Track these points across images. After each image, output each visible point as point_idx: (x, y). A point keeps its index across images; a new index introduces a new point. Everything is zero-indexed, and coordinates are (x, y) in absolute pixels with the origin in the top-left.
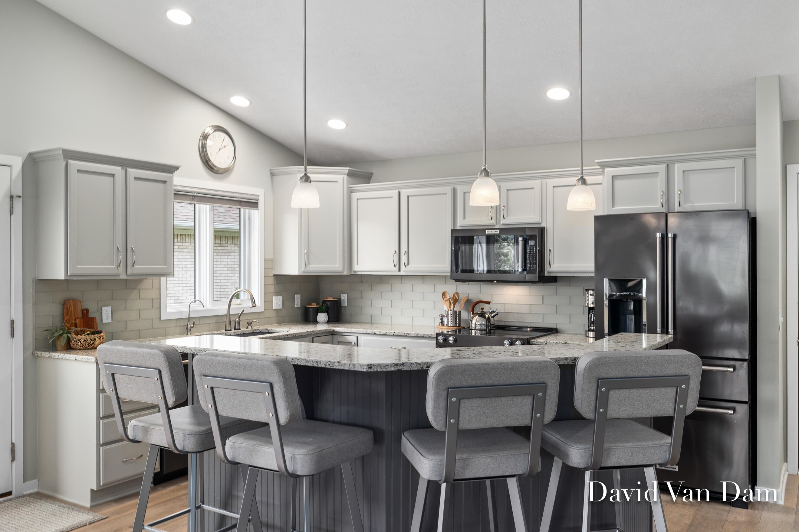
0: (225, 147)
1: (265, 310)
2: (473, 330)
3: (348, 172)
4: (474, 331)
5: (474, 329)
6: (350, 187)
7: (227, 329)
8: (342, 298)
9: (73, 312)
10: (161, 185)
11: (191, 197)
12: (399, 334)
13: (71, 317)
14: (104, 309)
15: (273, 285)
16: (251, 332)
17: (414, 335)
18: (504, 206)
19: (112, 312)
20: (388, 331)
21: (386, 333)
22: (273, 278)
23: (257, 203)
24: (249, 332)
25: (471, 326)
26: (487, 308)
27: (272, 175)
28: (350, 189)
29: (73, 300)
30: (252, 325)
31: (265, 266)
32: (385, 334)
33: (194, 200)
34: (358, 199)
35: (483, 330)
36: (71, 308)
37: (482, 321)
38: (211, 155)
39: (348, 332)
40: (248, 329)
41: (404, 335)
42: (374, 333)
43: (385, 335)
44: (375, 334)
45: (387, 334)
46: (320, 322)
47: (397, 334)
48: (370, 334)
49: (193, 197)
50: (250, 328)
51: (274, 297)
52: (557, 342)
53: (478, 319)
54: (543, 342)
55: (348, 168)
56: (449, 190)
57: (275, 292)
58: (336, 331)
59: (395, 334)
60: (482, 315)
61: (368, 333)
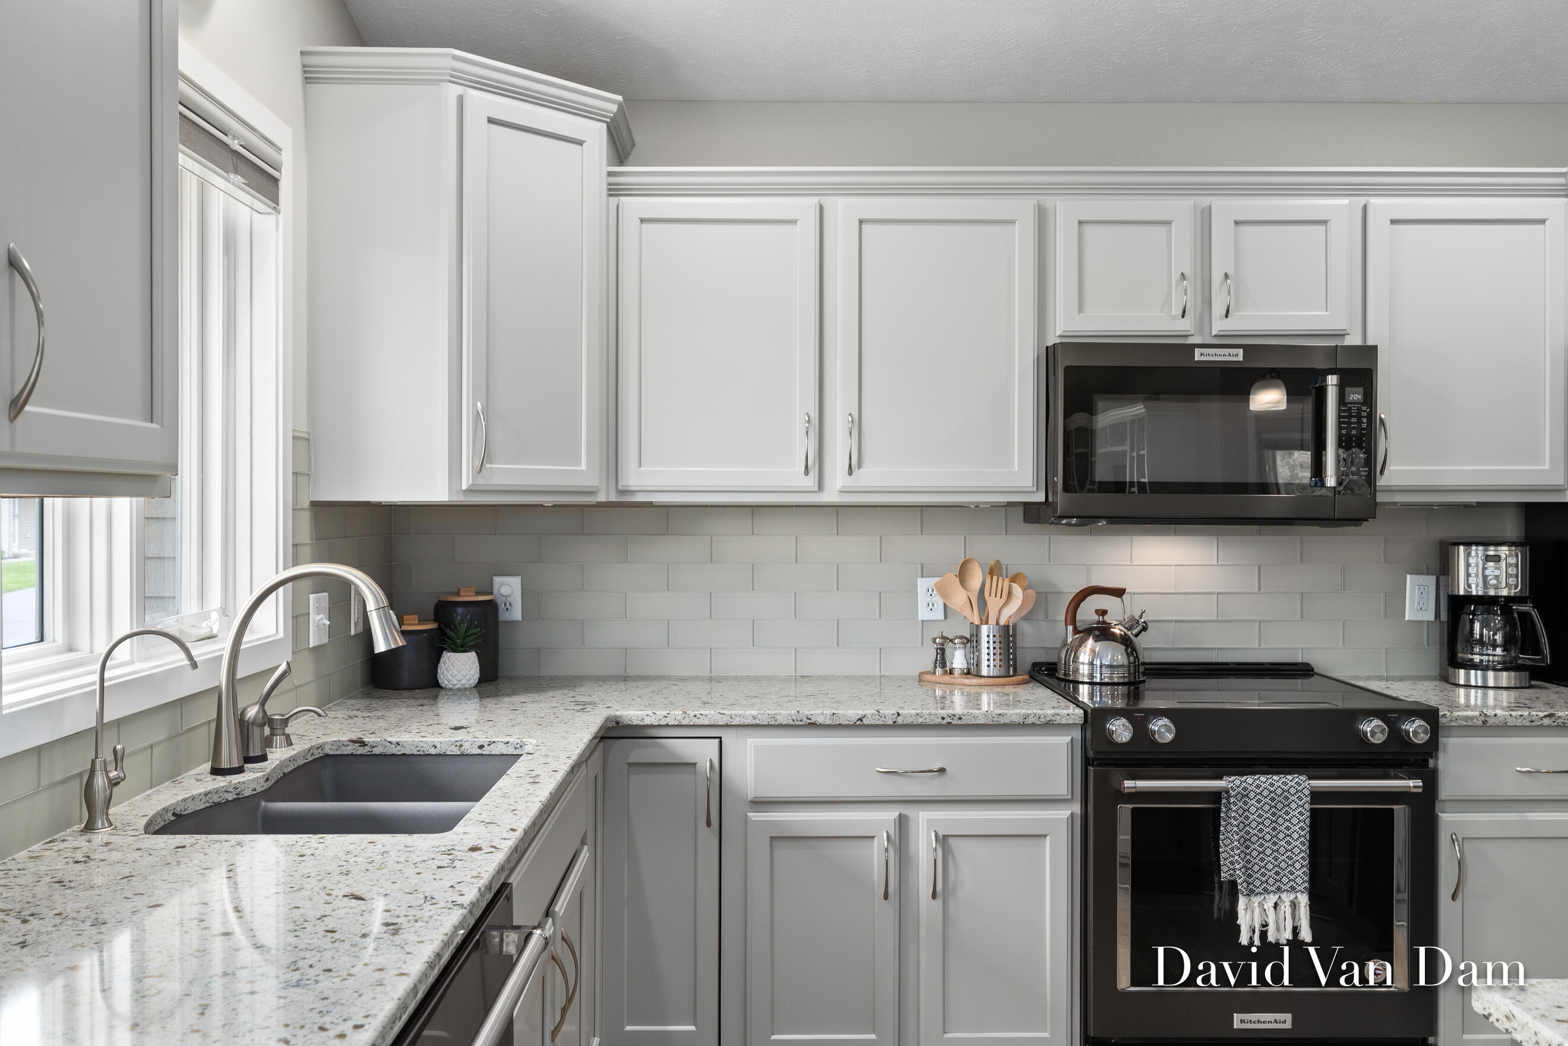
1: (293, 653)
2: (1083, 683)
4: (1086, 686)
5: (1086, 680)
6: (615, 174)
7: (225, 764)
8: (501, 590)
12: (920, 720)
17: (982, 722)
18: (1226, 276)
20: (868, 712)
21: (860, 720)
25: (1076, 670)
26: (1116, 612)
27: (310, 76)
28: (611, 179)
32: (858, 723)
34: (643, 222)
35: (1118, 684)
37: (1113, 655)
39: (684, 722)
41: (939, 720)
42: (805, 721)
43: (859, 725)
44: (812, 725)
45: (865, 722)
47: (909, 721)
48: (787, 726)
51: (313, 600)
52: (1521, 716)
53: (1097, 649)
54: (1475, 717)
56: (1023, 209)
58: (627, 722)
59: (900, 720)
60: (1102, 632)
61: (778, 722)
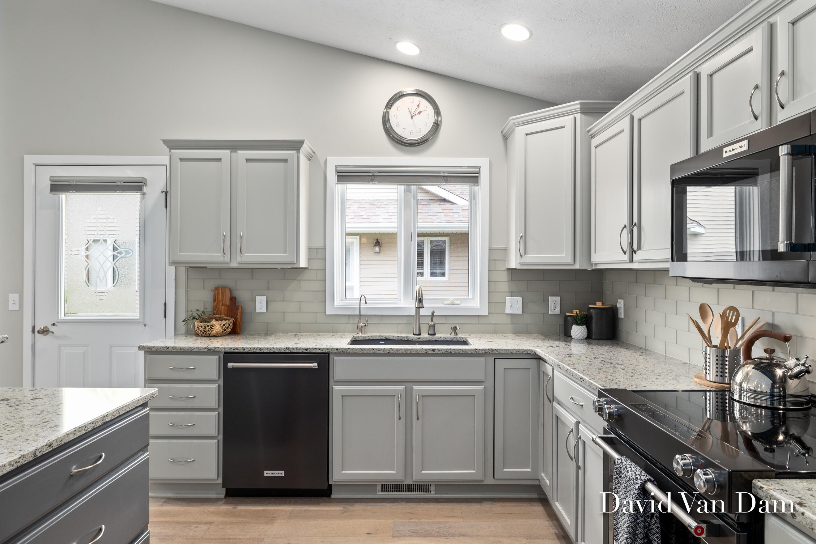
0: (419, 113)
1: (489, 313)
3: (581, 108)
6: (589, 131)
7: (415, 333)
8: (618, 305)
9: (220, 299)
10: (282, 164)
11: (370, 177)
13: (218, 304)
14: (258, 298)
15: (507, 283)
16: (448, 340)
18: (783, 73)
19: (267, 302)
22: (506, 272)
23: (477, 177)
24: (445, 340)
27: (506, 138)
28: (590, 133)
29: (221, 288)
30: (456, 331)
31: (489, 258)
33: (374, 180)
34: (596, 148)
36: (219, 295)
38: (398, 126)
40: (451, 336)
46: (576, 338)
49: (373, 177)
50: (453, 335)
51: (508, 299)
55: (578, 102)
57: (509, 292)
